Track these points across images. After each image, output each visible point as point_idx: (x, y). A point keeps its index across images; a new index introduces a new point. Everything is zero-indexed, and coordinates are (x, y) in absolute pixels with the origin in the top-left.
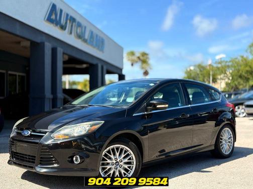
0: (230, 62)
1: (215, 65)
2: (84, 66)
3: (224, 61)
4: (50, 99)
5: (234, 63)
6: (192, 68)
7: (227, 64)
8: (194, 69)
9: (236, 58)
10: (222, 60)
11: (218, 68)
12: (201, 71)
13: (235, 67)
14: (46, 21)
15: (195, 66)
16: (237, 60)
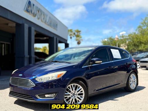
0: (128, 36)
1: (120, 38)
2: (45, 38)
3: (125, 36)
4: (27, 58)
5: (130, 37)
6: (106, 40)
7: (127, 37)
8: (107, 41)
9: (132, 34)
10: (124, 35)
11: (122, 40)
12: (111, 42)
13: (131, 39)
14: (25, 11)
15: (108, 38)
16: (132, 36)
